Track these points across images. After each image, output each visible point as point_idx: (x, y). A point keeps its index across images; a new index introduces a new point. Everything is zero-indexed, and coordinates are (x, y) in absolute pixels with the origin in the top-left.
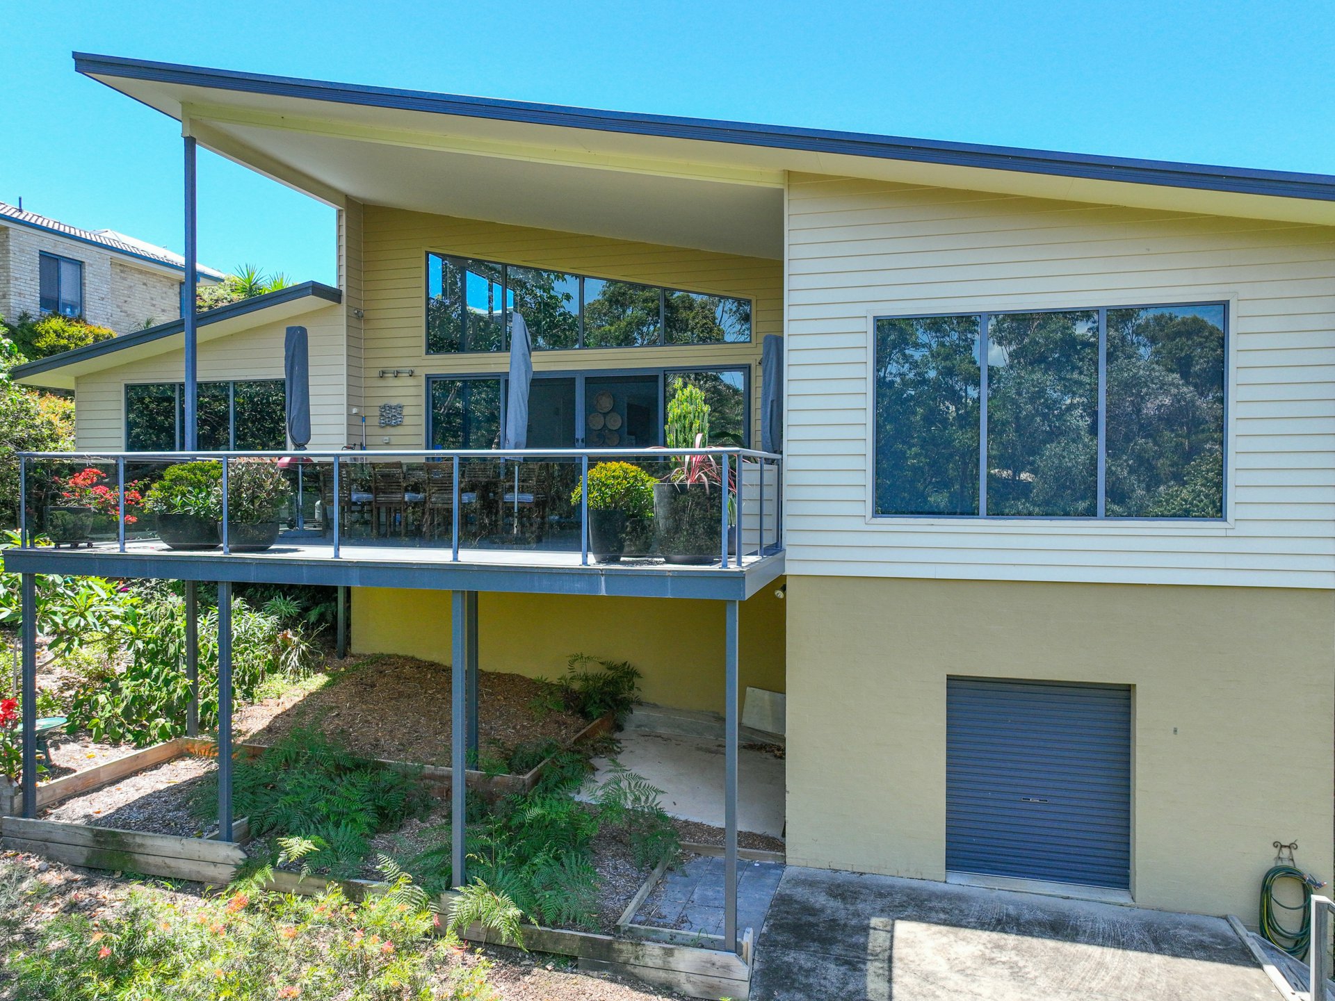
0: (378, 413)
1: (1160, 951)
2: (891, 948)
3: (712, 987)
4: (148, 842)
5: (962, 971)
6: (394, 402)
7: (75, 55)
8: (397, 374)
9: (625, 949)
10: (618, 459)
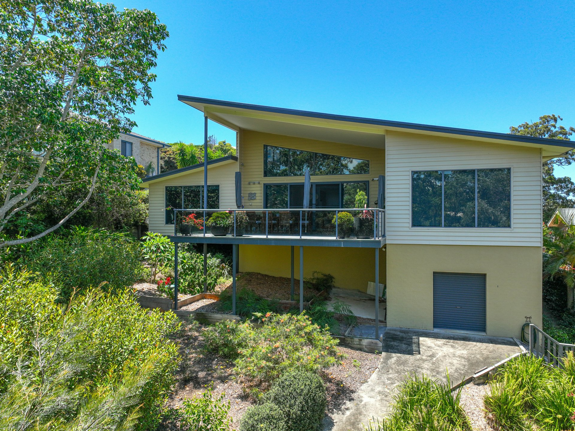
0: (248, 196)
1: (492, 343)
2: (419, 342)
3: (372, 349)
4: (213, 315)
5: (438, 346)
6: (253, 192)
7: (178, 96)
8: (254, 183)
9: (349, 340)
10: (344, 211)
